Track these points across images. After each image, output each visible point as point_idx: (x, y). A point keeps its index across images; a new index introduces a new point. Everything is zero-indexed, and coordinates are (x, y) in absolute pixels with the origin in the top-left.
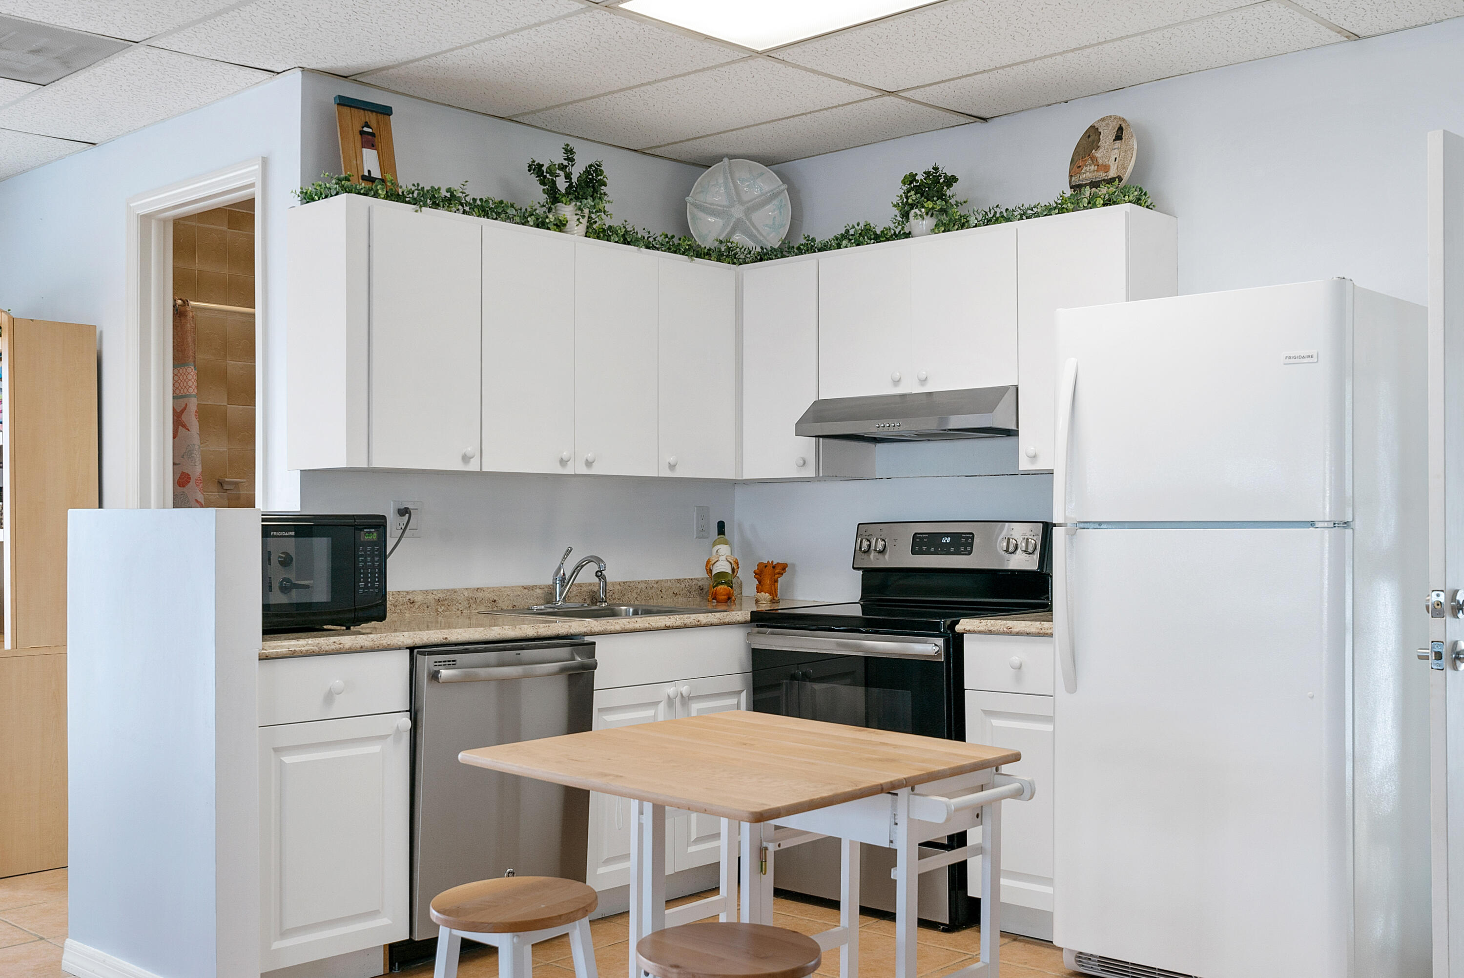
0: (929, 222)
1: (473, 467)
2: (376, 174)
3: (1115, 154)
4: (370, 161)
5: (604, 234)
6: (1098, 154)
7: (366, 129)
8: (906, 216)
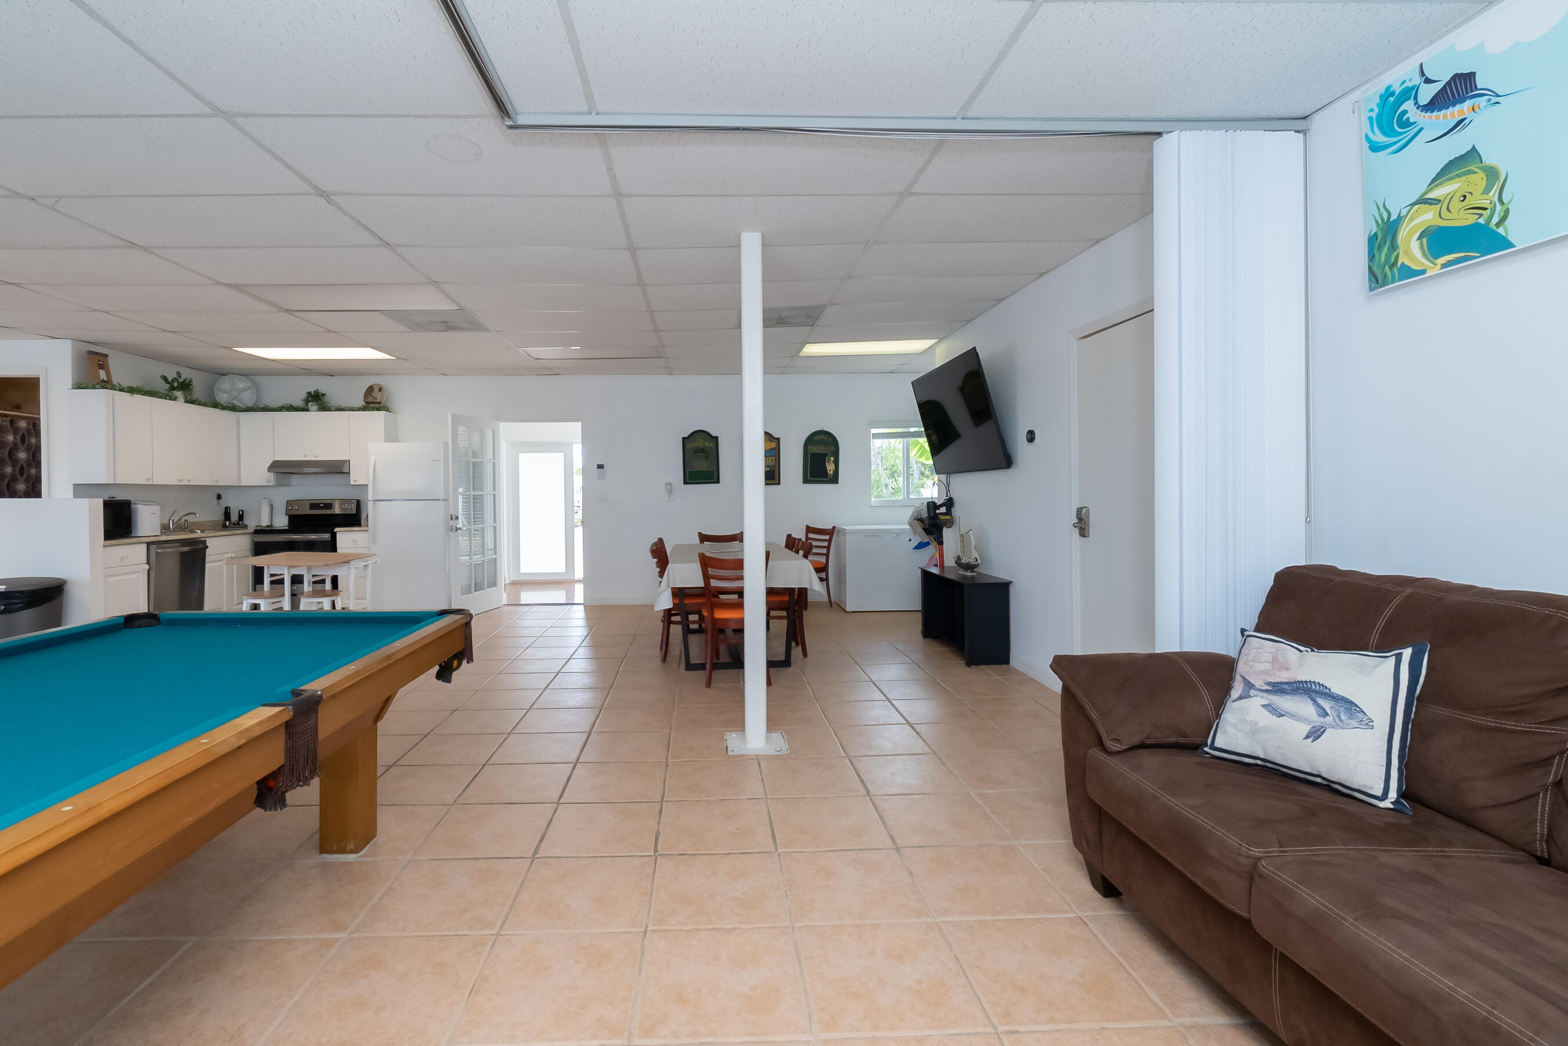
0: (315, 407)
1: (150, 483)
2: (106, 379)
3: (379, 395)
4: (102, 375)
5: (192, 402)
6: (374, 394)
7: (100, 363)
8: (307, 404)
